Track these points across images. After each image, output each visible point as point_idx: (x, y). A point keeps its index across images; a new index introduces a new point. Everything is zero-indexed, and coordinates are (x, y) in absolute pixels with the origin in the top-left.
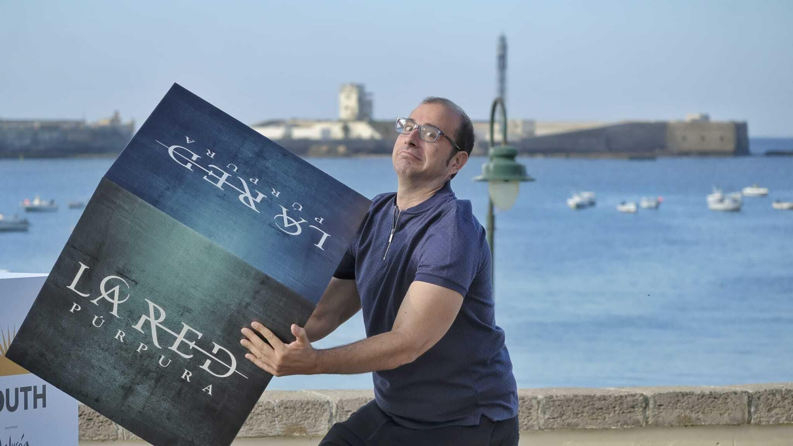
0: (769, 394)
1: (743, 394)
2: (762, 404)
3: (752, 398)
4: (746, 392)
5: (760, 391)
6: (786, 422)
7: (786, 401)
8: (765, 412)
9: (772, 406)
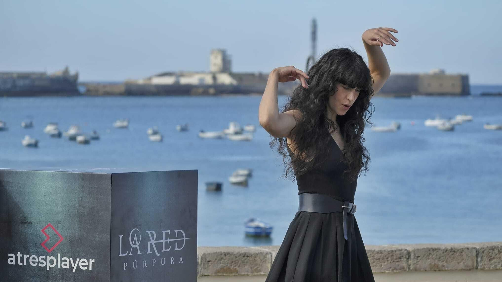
0: (490, 249)
1: (473, 249)
2: (486, 256)
3: (479, 252)
4: (474, 248)
5: (484, 247)
8: (487, 261)
9: (492, 257)
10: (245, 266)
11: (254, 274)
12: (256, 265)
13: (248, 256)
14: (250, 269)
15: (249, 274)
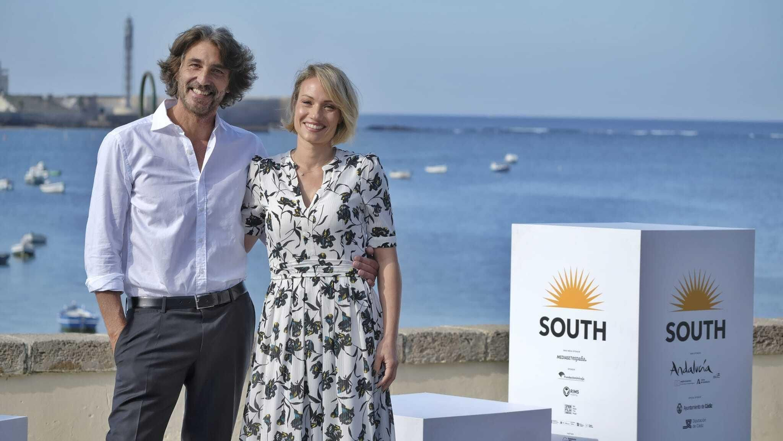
0: (421, 337)
2: (416, 346)
3: (407, 341)
5: (413, 333)
6: (436, 362)
7: (436, 343)
8: (418, 353)
9: (424, 347)
10: (91, 360)
11: (103, 370)
12: (107, 358)
13: (95, 346)
14: (98, 363)
15: (96, 370)
